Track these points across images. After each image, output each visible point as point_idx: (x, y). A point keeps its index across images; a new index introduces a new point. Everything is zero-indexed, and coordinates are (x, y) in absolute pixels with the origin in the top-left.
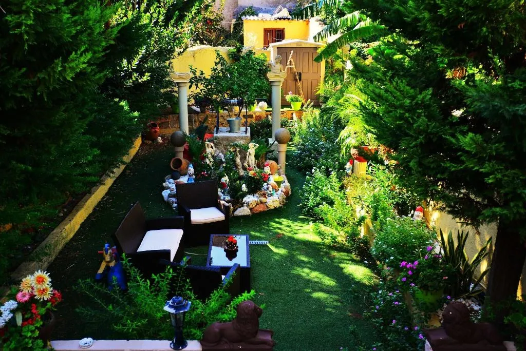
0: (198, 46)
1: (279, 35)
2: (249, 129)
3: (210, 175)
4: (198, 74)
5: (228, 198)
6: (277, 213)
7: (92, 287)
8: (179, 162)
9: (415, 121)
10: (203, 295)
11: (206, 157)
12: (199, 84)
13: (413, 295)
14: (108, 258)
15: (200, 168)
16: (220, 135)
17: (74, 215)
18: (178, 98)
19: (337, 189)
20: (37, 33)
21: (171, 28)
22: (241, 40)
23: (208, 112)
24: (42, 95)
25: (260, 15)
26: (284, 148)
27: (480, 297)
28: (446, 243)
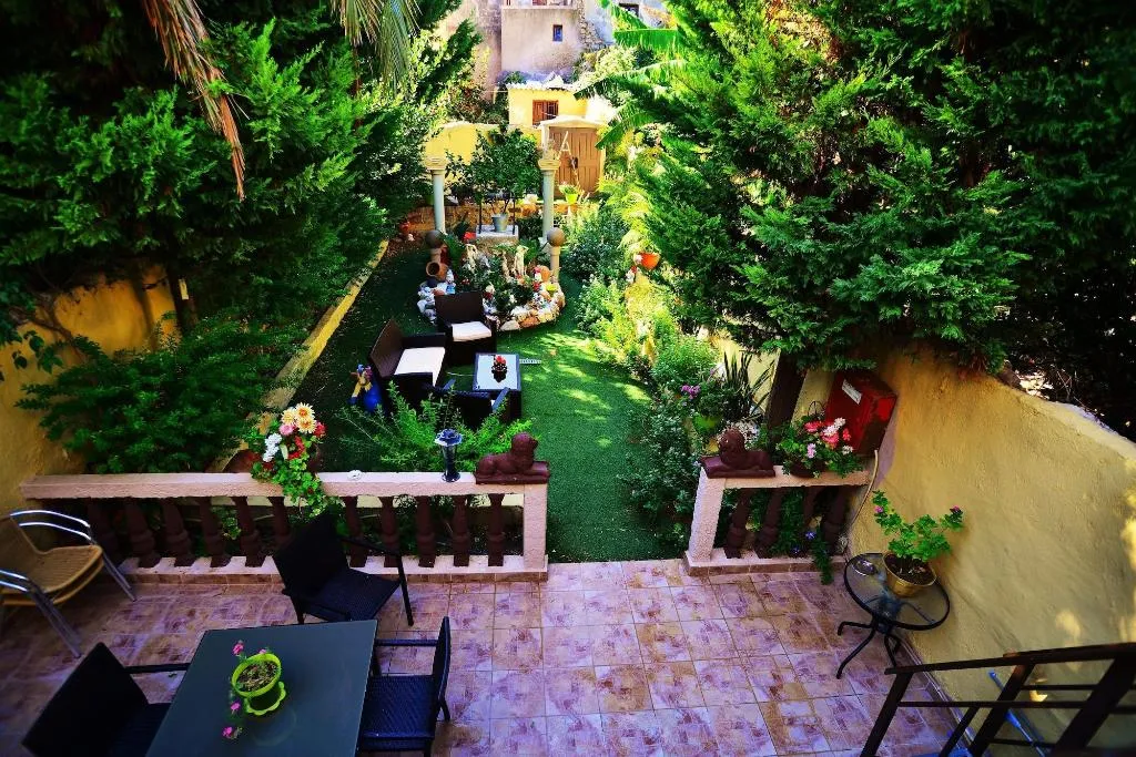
0: (454, 123)
1: (551, 109)
2: (517, 227)
3: (472, 283)
4: (456, 159)
5: (494, 310)
6: (549, 327)
7: (356, 415)
8: (435, 268)
9: (702, 248)
10: (474, 424)
11: (467, 262)
12: (457, 173)
13: (693, 421)
14: (362, 380)
15: (460, 274)
16: (483, 235)
17: (319, 331)
18: (432, 187)
19: (617, 300)
20: (284, 139)
21: (423, 106)
22: (506, 115)
23: (468, 205)
24: (289, 207)
25: (529, 82)
26: (557, 251)
27: (759, 421)
28: (730, 365)
